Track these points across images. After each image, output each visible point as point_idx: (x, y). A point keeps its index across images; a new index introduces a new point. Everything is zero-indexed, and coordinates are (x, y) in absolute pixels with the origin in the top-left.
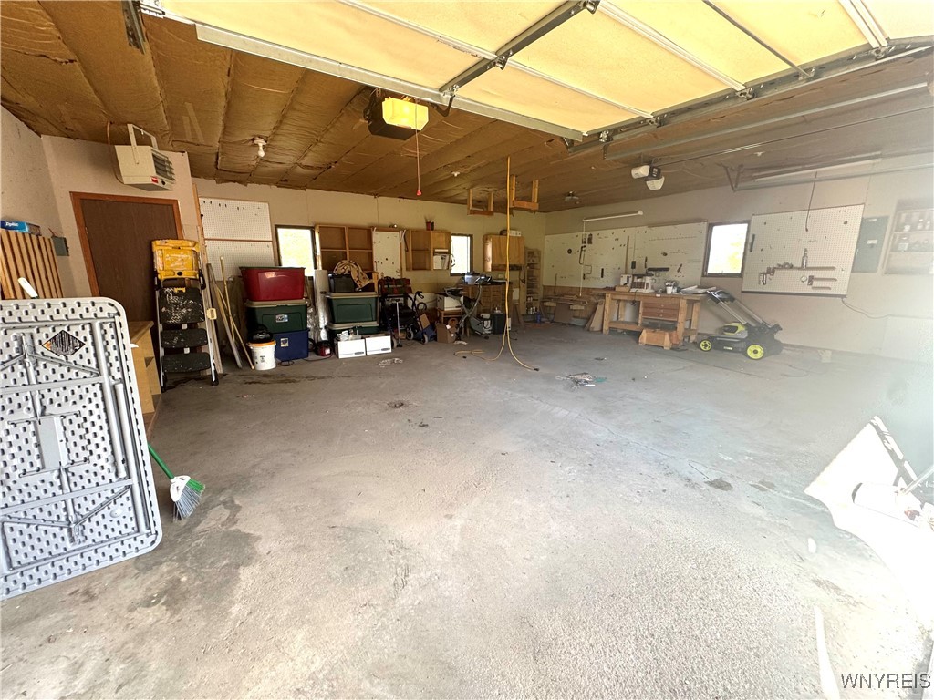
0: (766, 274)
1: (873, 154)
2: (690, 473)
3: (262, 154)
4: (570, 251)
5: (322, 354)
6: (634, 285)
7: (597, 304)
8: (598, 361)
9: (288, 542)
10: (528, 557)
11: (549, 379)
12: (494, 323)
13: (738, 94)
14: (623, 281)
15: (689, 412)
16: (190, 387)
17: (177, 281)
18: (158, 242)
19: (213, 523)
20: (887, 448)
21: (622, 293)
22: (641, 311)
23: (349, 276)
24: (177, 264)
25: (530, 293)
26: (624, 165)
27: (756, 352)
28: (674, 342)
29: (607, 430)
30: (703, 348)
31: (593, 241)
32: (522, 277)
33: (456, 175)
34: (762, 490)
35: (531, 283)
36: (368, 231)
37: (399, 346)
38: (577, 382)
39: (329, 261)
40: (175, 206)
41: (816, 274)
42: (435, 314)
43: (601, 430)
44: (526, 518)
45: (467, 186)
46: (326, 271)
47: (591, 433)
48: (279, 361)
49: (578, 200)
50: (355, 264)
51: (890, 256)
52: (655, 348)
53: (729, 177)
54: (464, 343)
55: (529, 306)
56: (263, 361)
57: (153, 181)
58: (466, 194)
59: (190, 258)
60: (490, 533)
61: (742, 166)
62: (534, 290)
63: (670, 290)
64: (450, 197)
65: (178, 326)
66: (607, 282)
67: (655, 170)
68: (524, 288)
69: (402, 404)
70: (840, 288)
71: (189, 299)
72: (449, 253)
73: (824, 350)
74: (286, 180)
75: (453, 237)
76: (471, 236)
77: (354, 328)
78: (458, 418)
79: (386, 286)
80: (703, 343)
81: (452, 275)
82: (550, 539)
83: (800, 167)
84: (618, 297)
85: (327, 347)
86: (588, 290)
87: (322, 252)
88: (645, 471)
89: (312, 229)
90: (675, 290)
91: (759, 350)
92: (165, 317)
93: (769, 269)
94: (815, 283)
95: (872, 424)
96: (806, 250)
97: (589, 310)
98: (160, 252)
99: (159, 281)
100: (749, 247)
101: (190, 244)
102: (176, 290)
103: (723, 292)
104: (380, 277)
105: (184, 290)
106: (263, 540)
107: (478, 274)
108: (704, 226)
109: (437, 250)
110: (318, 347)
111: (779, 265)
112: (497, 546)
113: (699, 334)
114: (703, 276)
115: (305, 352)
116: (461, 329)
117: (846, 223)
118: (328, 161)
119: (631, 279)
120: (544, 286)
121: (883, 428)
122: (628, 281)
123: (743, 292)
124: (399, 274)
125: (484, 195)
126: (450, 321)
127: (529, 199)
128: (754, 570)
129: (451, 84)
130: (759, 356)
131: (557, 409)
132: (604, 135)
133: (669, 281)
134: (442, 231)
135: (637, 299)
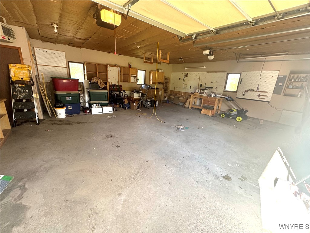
0: (244, 92)
1: (285, 53)
2: (216, 172)
3: (56, 31)
4: (180, 79)
5: (86, 112)
6: (201, 93)
7: (188, 98)
8: (187, 120)
9: (43, 210)
10: (149, 217)
11: (168, 127)
12: (152, 103)
13: (249, 23)
14: (197, 91)
15: (217, 143)
16: (27, 125)
17: (21, 82)
18: (12, 65)
19: (10, 199)
20: (283, 161)
21: (196, 95)
22: (202, 102)
23: (97, 83)
24: (21, 75)
25: (165, 93)
26: (200, 49)
27: (239, 119)
28: (213, 114)
29: (187, 151)
30: (222, 116)
31: (188, 75)
32: (163, 87)
33: (139, 47)
34: (242, 181)
35: (166, 89)
36: (106, 66)
37: (116, 110)
38: (178, 129)
39: (90, 77)
40: (19, 50)
41: (261, 94)
42: (130, 99)
43: (185, 151)
44: (151, 195)
45: (144, 52)
46: (89, 81)
47: (181, 152)
48: (67, 114)
49: (183, 61)
50: (99, 79)
51: (286, 90)
52: (206, 116)
53: (236, 57)
54: (140, 110)
55: (165, 97)
56: (60, 115)
57: (2, 38)
58: (143, 55)
59: (27, 72)
60: (135, 204)
61: (241, 53)
62: (167, 92)
63: (213, 96)
64: (138, 56)
65: (22, 100)
66: (191, 91)
67: (211, 52)
68: (163, 90)
69: (112, 136)
70: (268, 99)
71: (26, 90)
72: (137, 77)
73: (261, 120)
74: (71, 43)
75: (138, 71)
76: (145, 71)
77: (98, 103)
78: (132, 143)
79: (113, 88)
80: (222, 115)
81: (138, 85)
82: (160, 207)
83: (260, 56)
84: (195, 97)
85: (87, 110)
86: (185, 93)
87: (87, 73)
88: (200, 171)
89: (83, 64)
90: (214, 96)
91: (240, 118)
92: (15, 97)
93: (246, 90)
94: (261, 97)
95: (278, 150)
96: (259, 85)
97: (185, 100)
98: (13, 69)
99: (12, 81)
100: (240, 82)
101: (27, 67)
102: (20, 85)
103: (230, 97)
104: (110, 84)
105: (24, 85)
106: (31, 210)
107: (147, 85)
108: (226, 74)
109: (132, 75)
110: (85, 109)
111: (249, 90)
112: (137, 211)
113: (221, 111)
114: (224, 91)
115: (79, 111)
116: (140, 105)
117: (273, 77)
118: (87, 37)
119: (200, 91)
120: (170, 90)
121: (282, 152)
122: (199, 91)
123: (236, 98)
124: (118, 83)
125: (150, 56)
126: (136, 102)
127: (166, 59)
128: (240, 223)
129: (128, 4)
130: (240, 121)
131: (170, 140)
132: (194, 36)
133: (212, 92)
134: (134, 68)
135: (201, 98)
